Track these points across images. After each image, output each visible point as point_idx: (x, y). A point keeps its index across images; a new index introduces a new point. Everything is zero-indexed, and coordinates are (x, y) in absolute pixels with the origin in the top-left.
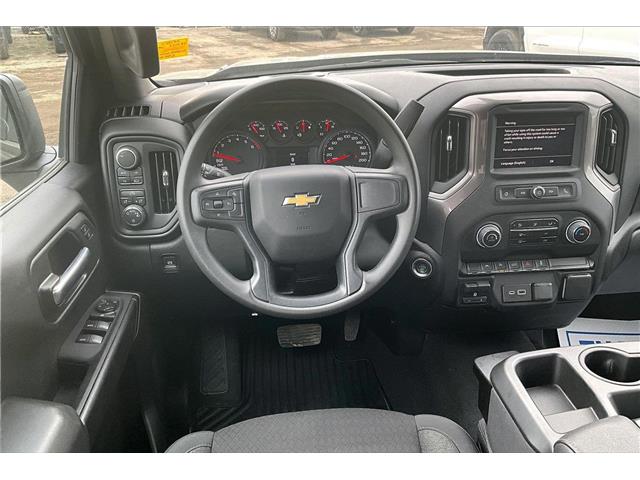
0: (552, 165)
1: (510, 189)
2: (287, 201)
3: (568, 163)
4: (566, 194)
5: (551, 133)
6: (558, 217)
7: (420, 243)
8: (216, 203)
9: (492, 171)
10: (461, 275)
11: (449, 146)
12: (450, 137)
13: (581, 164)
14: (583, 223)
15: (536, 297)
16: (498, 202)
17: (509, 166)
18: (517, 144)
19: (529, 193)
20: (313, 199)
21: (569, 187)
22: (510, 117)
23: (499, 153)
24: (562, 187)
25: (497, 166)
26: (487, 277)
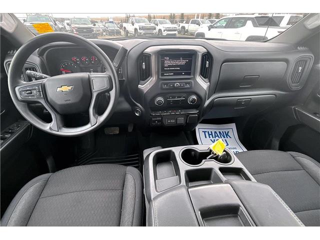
0: (184, 75)
1: (167, 84)
2: (59, 89)
3: (189, 74)
4: (188, 86)
5: (182, 62)
6: (185, 95)
7: (137, 104)
8: (27, 92)
9: (160, 77)
10: (151, 115)
11: (144, 67)
12: (144, 63)
13: (194, 75)
14: (195, 97)
15: (178, 123)
16: (162, 89)
17: (167, 75)
18: (169, 66)
19: (174, 85)
20: (70, 88)
21: (189, 83)
22: (167, 56)
23: (163, 70)
24: (186, 83)
25: (162, 75)
26: (160, 116)
